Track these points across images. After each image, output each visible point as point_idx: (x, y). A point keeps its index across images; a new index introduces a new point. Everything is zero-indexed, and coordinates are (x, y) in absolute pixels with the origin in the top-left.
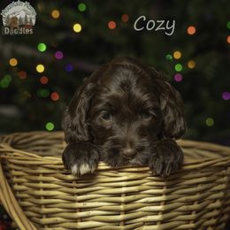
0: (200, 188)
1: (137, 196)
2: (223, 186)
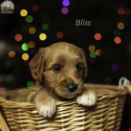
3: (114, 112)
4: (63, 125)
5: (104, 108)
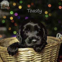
0: (50, 52)
1: (34, 56)
2: (56, 50)
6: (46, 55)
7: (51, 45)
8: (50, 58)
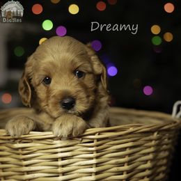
3: (151, 156)
4: (60, 170)
5: (131, 147)
6: (114, 161)
7: (131, 129)
8: (130, 174)
